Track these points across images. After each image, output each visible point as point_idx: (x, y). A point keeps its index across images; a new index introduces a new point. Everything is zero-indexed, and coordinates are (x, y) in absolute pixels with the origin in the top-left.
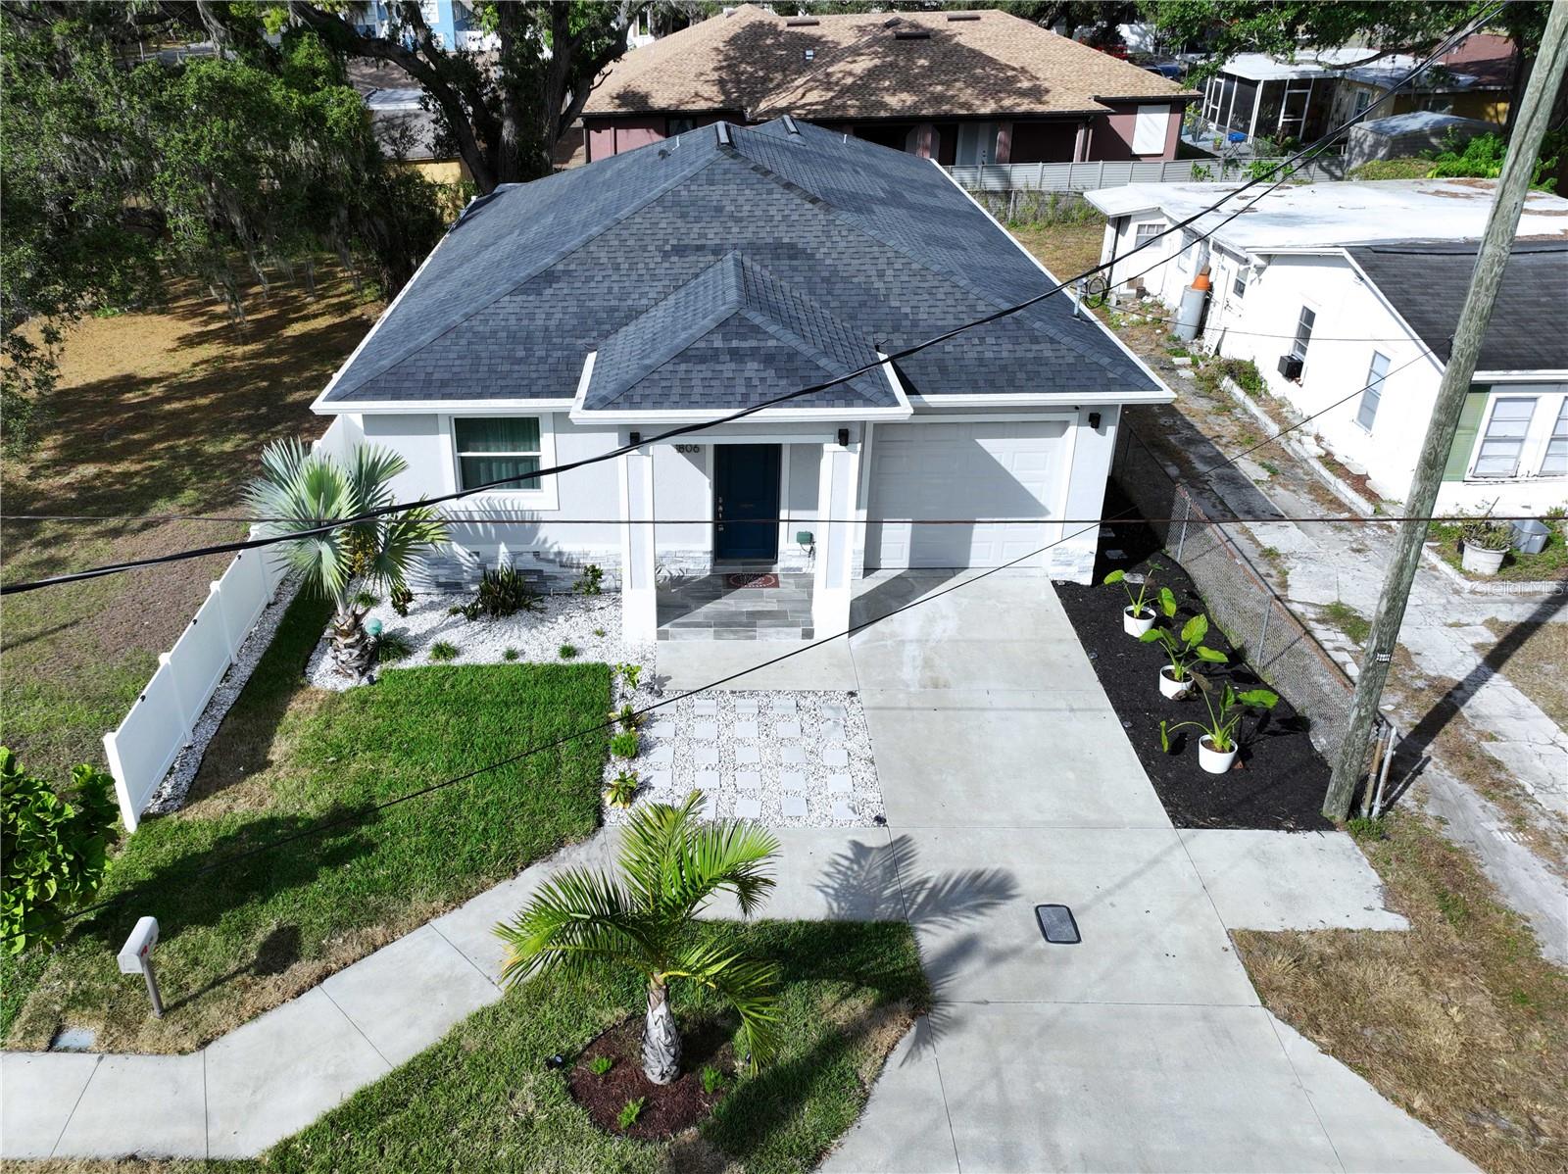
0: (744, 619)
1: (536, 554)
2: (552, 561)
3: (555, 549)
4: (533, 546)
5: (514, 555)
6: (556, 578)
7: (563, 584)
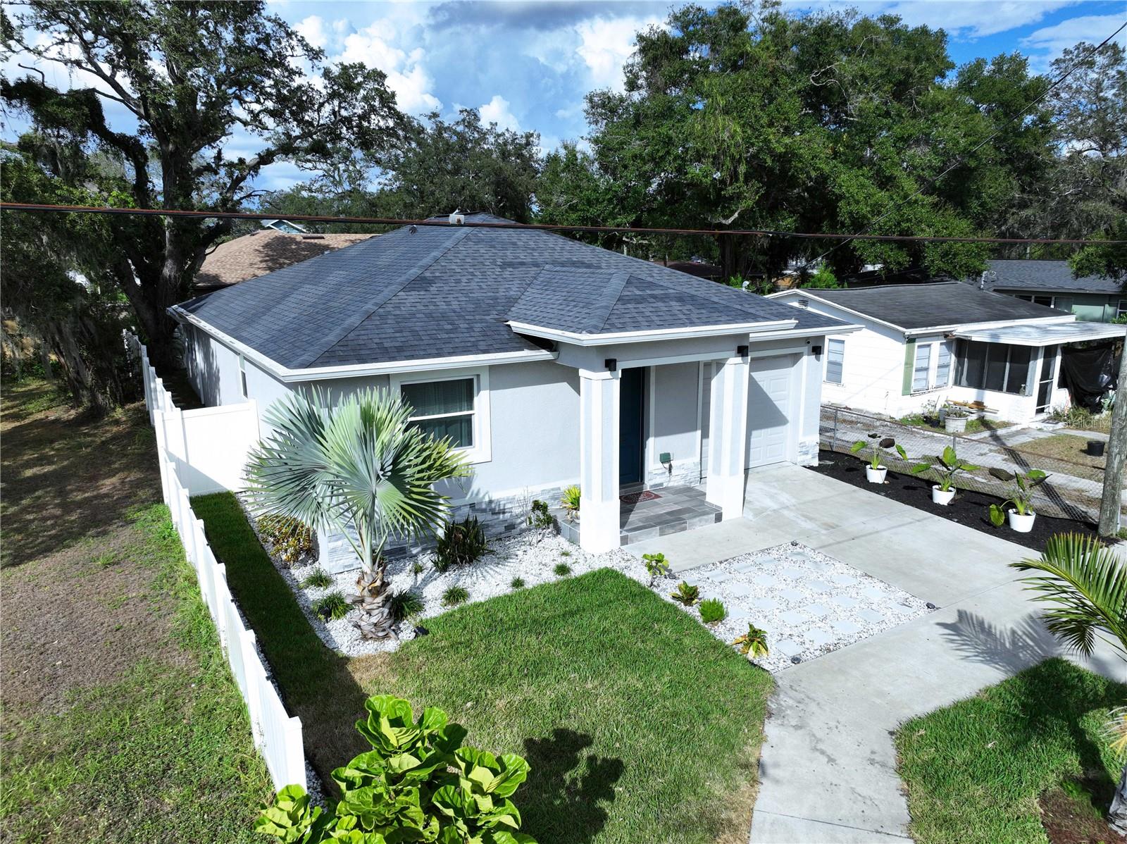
0: (668, 517)
1: (472, 506)
2: (484, 511)
3: (487, 499)
4: (468, 499)
5: (453, 509)
6: (488, 526)
7: (494, 530)
